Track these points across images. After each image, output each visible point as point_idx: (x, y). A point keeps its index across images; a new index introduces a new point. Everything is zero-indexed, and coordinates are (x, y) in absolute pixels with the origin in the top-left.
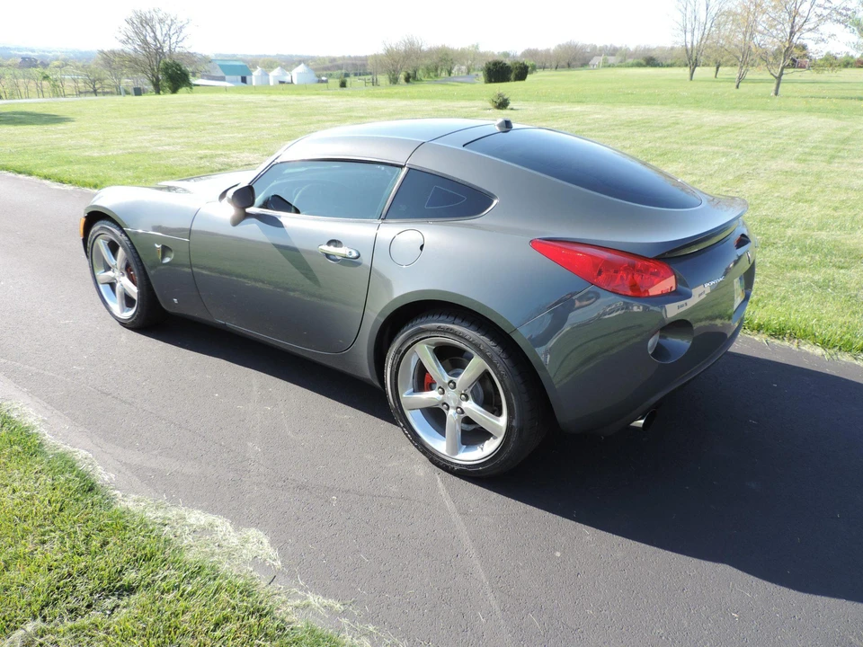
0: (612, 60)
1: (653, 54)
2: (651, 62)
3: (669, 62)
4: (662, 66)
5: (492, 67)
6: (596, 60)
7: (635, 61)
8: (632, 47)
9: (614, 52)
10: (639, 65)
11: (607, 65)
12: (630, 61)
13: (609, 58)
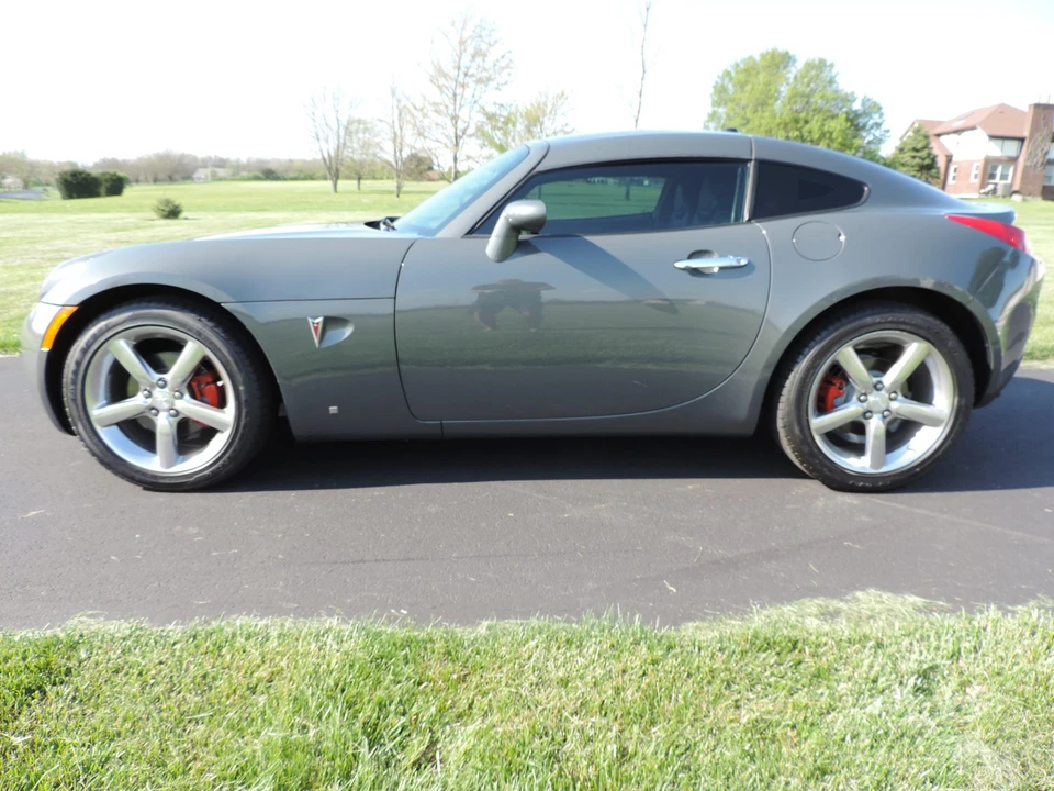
0: (221, 172)
1: (272, 166)
2: (269, 174)
3: (292, 175)
4: (285, 179)
5: (70, 178)
6: (201, 173)
7: (251, 174)
8: (244, 160)
9: (221, 164)
10: (257, 178)
11: (216, 178)
12: (244, 174)
13: (218, 170)
